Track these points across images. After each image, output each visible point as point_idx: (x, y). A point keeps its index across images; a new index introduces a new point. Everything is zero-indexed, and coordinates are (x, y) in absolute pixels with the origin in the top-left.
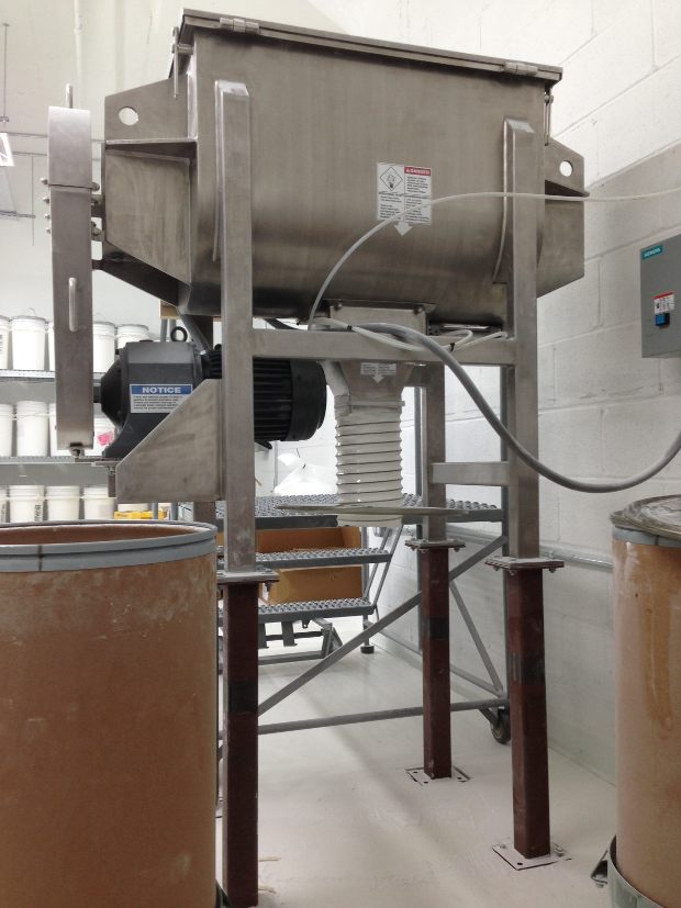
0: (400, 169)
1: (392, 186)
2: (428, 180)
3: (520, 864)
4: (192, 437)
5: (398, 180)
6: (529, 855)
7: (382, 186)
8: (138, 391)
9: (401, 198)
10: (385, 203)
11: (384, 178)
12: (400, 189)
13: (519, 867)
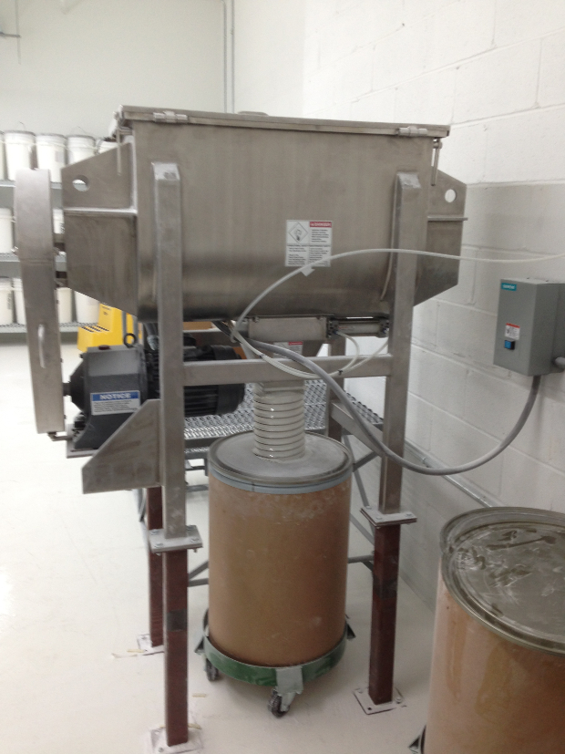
0: (306, 224)
1: (298, 239)
2: (329, 231)
3: (370, 709)
4: (138, 443)
5: (304, 233)
6: (377, 702)
7: (290, 240)
8: (97, 398)
9: (306, 248)
10: (292, 253)
11: (292, 232)
12: (305, 240)
13: (368, 712)
